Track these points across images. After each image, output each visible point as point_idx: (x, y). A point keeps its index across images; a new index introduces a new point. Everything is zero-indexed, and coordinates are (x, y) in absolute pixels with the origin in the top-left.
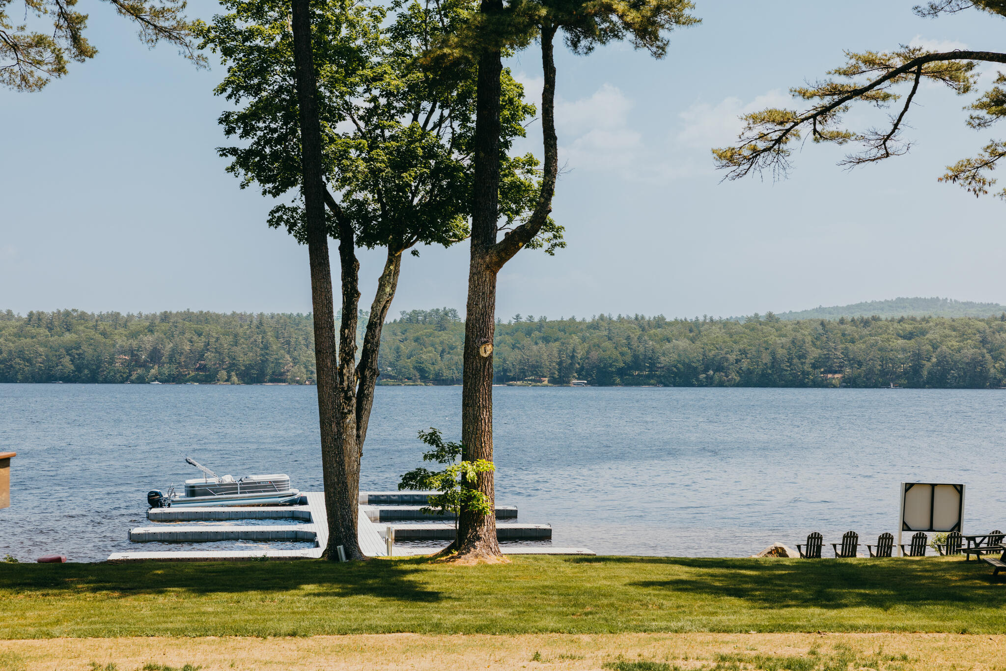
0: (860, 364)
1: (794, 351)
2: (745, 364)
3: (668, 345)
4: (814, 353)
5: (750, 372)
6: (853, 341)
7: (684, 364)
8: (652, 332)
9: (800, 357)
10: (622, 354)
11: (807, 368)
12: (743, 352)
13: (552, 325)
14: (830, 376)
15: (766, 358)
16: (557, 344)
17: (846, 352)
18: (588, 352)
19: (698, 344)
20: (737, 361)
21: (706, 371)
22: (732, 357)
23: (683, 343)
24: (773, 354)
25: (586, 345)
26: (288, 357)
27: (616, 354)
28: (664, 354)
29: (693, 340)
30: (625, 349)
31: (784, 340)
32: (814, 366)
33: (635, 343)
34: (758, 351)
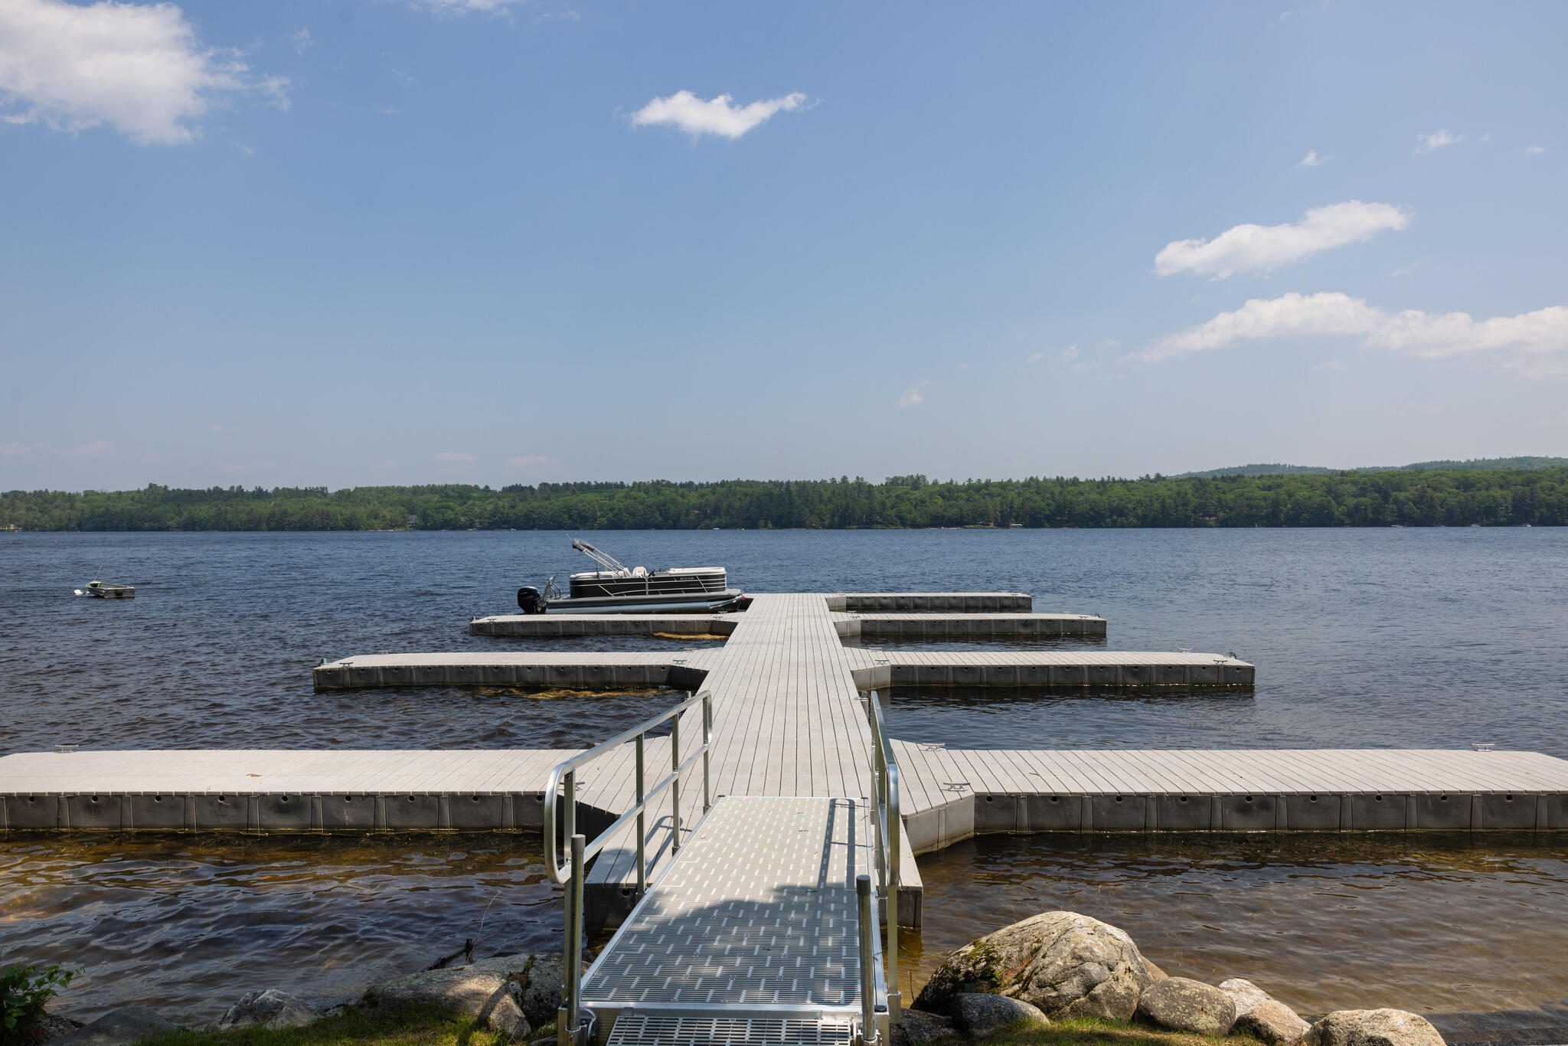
0: (1231, 509)
1: (1179, 501)
2: (1140, 511)
3: (1081, 498)
4: (1195, 501)
5: (1145, 516)
6: (1224, 493)
7: (1094, 511)
8: (1069, 489)
9: (1183, 505)
10: (1048, 505)
11: (1190, 513)
12: (1139, 502)
13: (995, 485)
14: (1207, 518)
15: (1157, 505)
16: (999, 498)
17: (1219, 500)
18: (1022, 504)
19: (1104, 497)
20: (1135, 508)
21: (1110, 517)
22: (1130, 506)
23: (1094, 496)
24: (1163, 504)
25: (1021, 499)
26: (806, 510)
27: (1043, 505)
28: (1079, 505)
29: (1100, 494)
30: (1050, 501)
31: (1169, 493)
32: (1194, 512)
33: (1057, 497)
34: (1151, 501)
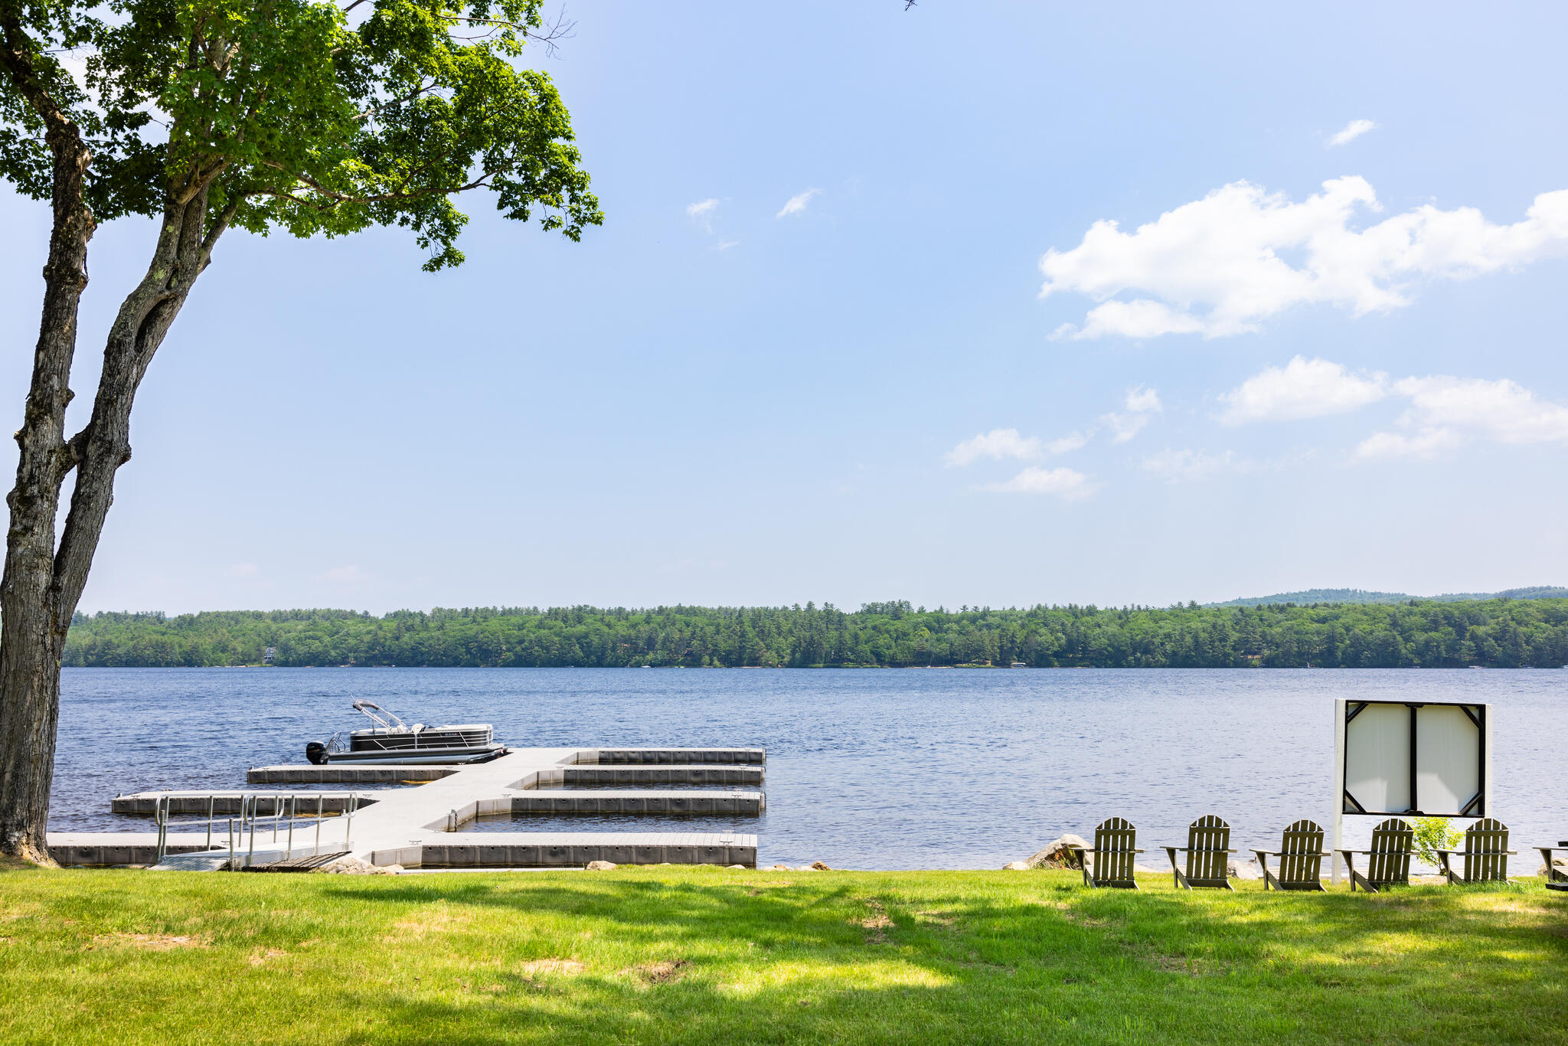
0: (1278, 646)
1: (1216, 635)
2: (1170, 647)
3: (1098, 631)
4: (1234, 636)
5: (1175, 653)
6: (1270, 626)
7: (1114, 648)
8: (1084, 619)
9: (1221, 640)
10: (1058, 639)
11: (1228, 650)
12: (1168, 636)
13: (995, 614)
14: (1250, 657)
15: (1189, 641)
16: (998, 631)
17: (1264, 635)
18: (1026, 638)
19: (1125, 630)
20: (1162, 644)
21: (1134, 654)
22: (1157, 641)
23: (1113, 629)
24: (1196, 638)
25: (1025, 632)
26: (762, 643)
27: (1051, 639)
28: (1095, 640)
29: (1122, 626)
30: (1060, 634)
31: (1204, 624)
32: (1234, 648)
33: (1069, 629)
34: (1181, 635)
